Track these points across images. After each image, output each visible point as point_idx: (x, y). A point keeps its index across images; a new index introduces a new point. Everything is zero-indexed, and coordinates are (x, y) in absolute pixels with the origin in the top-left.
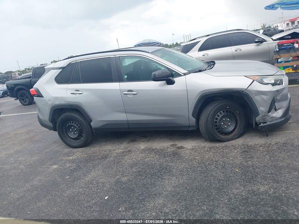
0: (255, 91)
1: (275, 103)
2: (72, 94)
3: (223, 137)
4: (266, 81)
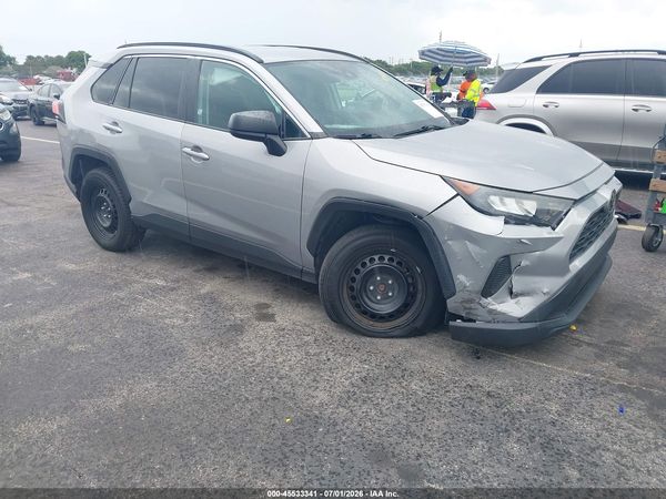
0: (450, 221)
1: (510, 273)
2: (106, 128)
3: (365, 322)
4: (496, 202)
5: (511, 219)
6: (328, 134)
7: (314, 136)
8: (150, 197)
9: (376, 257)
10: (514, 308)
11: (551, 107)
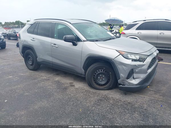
0: (119, 61)
1: (133, 73)
2: (31, 40)
3: (98, 87)
4: (129, 56)
5: (133, 60)
6: (88, 40)
7: (84, 41)
8: (42, 56)
9: (100, 70)
10: (135, 82)
11: (140, 33)
